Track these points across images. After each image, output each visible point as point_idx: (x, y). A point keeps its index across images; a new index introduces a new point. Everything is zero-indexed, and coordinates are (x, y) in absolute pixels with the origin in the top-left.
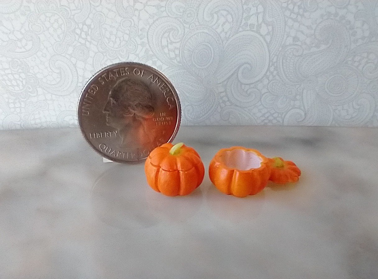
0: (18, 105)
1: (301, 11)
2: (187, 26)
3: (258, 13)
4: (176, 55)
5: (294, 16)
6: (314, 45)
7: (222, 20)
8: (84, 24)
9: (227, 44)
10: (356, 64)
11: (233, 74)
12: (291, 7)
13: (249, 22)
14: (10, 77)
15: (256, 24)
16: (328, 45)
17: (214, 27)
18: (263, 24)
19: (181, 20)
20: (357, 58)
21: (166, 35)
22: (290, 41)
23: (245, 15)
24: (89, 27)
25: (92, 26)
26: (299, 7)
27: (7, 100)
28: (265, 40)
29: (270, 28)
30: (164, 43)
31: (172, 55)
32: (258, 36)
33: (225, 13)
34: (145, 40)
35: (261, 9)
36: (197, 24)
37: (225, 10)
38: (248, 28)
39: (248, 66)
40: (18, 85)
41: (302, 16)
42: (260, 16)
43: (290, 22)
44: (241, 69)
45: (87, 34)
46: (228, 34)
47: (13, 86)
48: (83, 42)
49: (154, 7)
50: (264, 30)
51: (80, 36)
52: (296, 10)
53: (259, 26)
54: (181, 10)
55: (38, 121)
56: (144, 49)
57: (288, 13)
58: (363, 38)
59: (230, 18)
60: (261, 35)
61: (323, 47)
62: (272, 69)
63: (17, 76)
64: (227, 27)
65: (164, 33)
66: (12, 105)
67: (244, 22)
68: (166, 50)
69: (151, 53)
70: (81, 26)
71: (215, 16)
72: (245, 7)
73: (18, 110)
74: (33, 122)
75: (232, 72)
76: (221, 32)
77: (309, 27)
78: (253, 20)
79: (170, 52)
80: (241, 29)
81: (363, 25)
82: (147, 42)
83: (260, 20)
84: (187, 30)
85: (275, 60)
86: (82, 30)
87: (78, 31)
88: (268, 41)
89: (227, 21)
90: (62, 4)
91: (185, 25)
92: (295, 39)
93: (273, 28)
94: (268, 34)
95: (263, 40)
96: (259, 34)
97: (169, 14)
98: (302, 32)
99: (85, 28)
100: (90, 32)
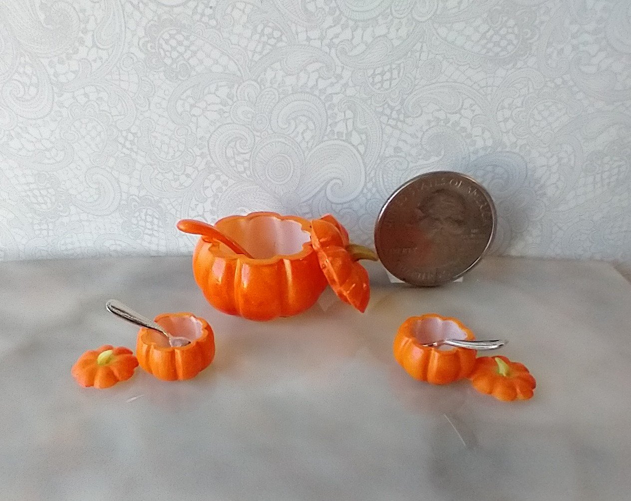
0: (44, 226)
1: (401, 116)
2: (258, 134)
3: (347, 119)
4: (245, 169)
5: (392, 122)
6: (421, 157)
7: (301, 128)
8: (129, 130)
9: (310, 155)
11: (319, 192)
12: (388, 111)
13: (336, 130)
14: (36, 192)
15: (345, 132)
16: (441, 157)
17: (292, 136)
18: (354, 133)
19: (250, 127)
21: (232, 144)
22: (390, 151)
23: (330, 121)
24: (134, 134)
25: (139, 134)
26: (399, 112)
27: (31, 221)
28: (358, 150)
29: (364, 137)
30: (230, 153)
31: (241, 168)
32: (349, 146)
33: (304, 119)
34: (205, 150)
35: (349, 114)
36: (270, 132)
37: (304, 115)
38: (336, 137)
39: (338, 181)
40: (45, 203)
41: (404, 122)
42: (350, 123)
43: (388, 130)
44: (329, 187)
45: (132, 143)
46: (310, 144)
47: (39, 204)
48: (128, 152)
49: (216, 113)
50: (355, 139)
51: (124, 146)
52: (394, 115)
53: (349, 134)
54: (250, 116)
55: (70, 247)
56: (204, 161)
57: (384, 119)
58: (485, 148)
59: (311, 125)
60: (353, 145)
62: (369, 185)
63: (44, 192)
64: (308, 135)
65: (229, 143)
66: (36, 227)
67: (328, 130)
68: (232, 162)
69: (213, 165)
70: (124, 134)
71: (293, 122)
72: (330, 112)
73: (45, 233)
74: (63, 248)
75: (318, 189)
76: (301, 141)
77: (413, 136)
78: (340, 128)
79: (238, 165)
80: (326, 138)
81: (483, 132)
82: (208, 153)
83: (350, 128)
84: (257, 139)
85: (372, 175)
86: (126, 138)
87: (121, 140)
88: (362, 152)
89: (308, 128)
90: (101, 109)
91: (255, 132)
92: (397, 149)
93: (367, 137)
94: (361, 143)
95: (355, 151)
96: (350, 143)
97: (235, 121)
98: (405, 141)
99: (130, 137)
100: (136, 141)
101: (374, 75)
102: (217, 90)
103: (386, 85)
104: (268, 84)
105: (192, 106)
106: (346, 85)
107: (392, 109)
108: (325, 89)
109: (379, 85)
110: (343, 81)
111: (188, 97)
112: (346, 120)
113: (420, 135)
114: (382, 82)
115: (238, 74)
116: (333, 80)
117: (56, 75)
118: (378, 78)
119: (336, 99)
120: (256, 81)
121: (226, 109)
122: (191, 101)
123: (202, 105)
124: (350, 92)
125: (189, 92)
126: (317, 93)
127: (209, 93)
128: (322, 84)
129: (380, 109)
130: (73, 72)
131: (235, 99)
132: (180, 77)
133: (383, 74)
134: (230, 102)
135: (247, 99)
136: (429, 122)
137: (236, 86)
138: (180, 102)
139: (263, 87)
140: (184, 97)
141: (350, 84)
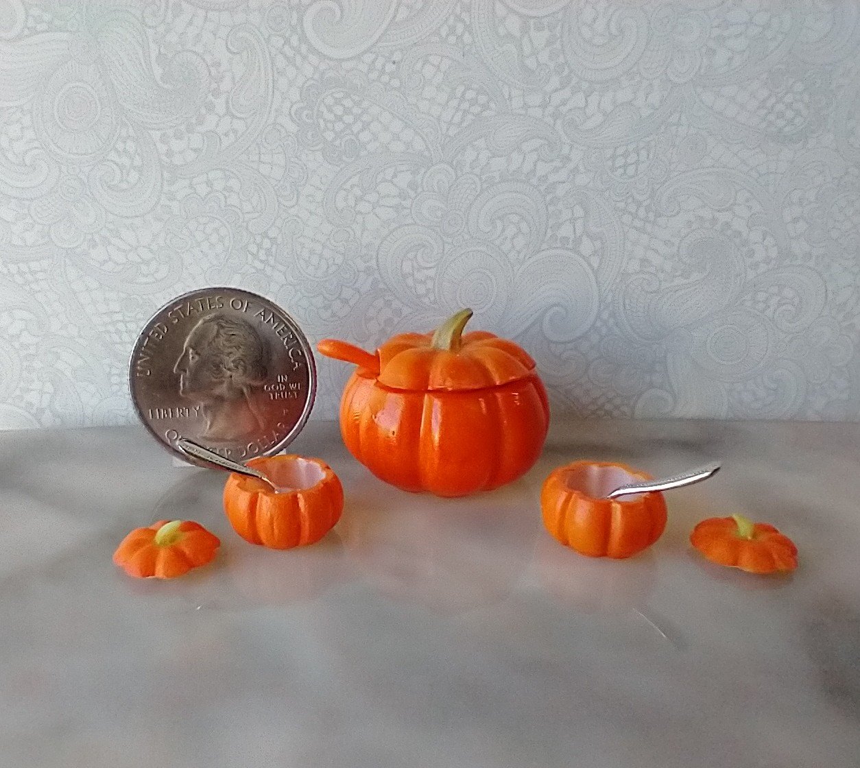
1: (651, 215)
2: (450, 240)
3: (575, 219)
4: (428, 290)
5: (638, 223)
6: (679, 273)
7: (511, 230)
8: (265, 235)
9: (520, 271)
10: (761, 306)
11: (533, 324)
12: (632, 208)
13: (560, 234)
14: (121, 326)
15: (572, 237)
16: (705, 274)
17: (497, 242)
18: (585, 238)
19: (438, 229)
20: (761, 296)
21: (411, 255)
22: (634, 266)
23: (551, 222)
24: (273, 240)
25: (279, 240)
26: (648, 209)
27: (108, 370)
28: (590, 265)
30: (407, 267)
32: (577, 258)
33: (515, 218)
34: (373, 262)
35: (579, 212)
36: (467, 237)
38: (558, 244)
39: (560, 310)
41: (654, 223)
42: (579, 224)
43: (633, 235)
44: (548, 316)
46: (521, 256)
48: (260, 266)
49: (391, 209)
50: (587, 247)
51: (255, 256)
52: (642, 213)
53: (578, 241)
54: (439, 213)
56: (371, 279)
57: (627, 219)
58: (768, 261)
59: (524, 227)
60: (584, 257)
61: (695, 276)
62: (605, 315)
64: (520, 242)
65: (407, 252)
67: (549, 233)
70: (258, 239)
71: (499, 223)
72: (551, 209)
75: (531, 321)
76: (510, 251)
77: (666, 243)
78: (566, 231)
80: (545, 246)
81: (764, 239)
82: (375, 267)
83: (580, 231)
84: (447, 247)
85: (609, 299)
86: (259, 246)
87: (253, 248)
88: (596, 265)
89: (520, 232)
90: (229, 203)
91: (445, 239)
92: (644, 261)
93: (602, 244)
94: (595, 253)
95: (585, 265)
96: (578, 253)
97: (418, 221)
98: (656, 251)
99: (267, 243)
100: (274, 250)
101: (613, 157)
102: (395, 176)
103: (631, 170)
104: (467, 169)
105: (358, 200)
106: (575, 171)
107: (639, 204)
108: (546, 177)
109: (621, 171)
110: (571, 166)
111: (352, 186)
112: (573, 220)
113: (676, 241)
114: (625, 166)
115: (426, 153)
116: (557, 163)
117: (170, 153)
118: (620, 162)
119: (560, 191)
120: (450, 164)
121: (407, 203)
122: (357, 191)
123: (372, 197)
124: (581, 179)
125: (355, 180)
126: (534, 181)
127: (385, 180)
128: (542, 169)
129: (622, 205)
130: (195, 150)
131: (420, 190)
132: (344, 158)
133: (626, 155)
134: (412, 194)
135: (436, 190)
136: (689, 223)
137: (423, 171)
138: (343, 193)
139: (459, 173)
140: (348, 186)
141: (581, 168)
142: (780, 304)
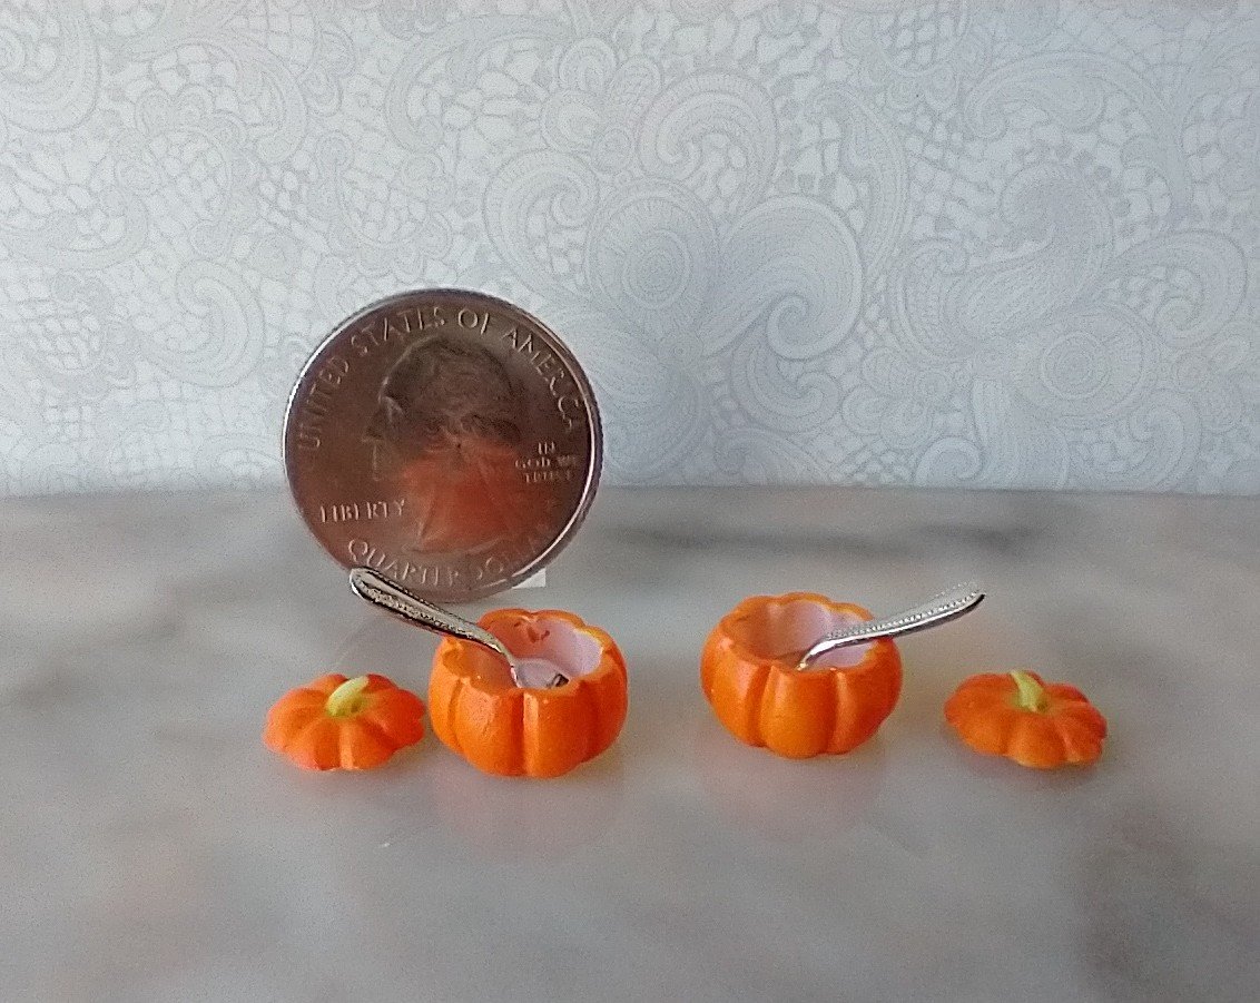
0: (72, 414)
1: (956, 137)
2: (606, 178)
3: (826, 143)
4: (572, 266)
5: (933, 153)
6: (1000, 241)
8: (287, 166)
9: (730, 235)
10: (1135, 301)
11: (751, 328)
12: (924, 124)
13: (798, 169)
14: (52, 324)
15: (819, 175)
16: (1044, 244)
17: (689, 183)
18: (842, 180)
19: (587, 159)
20: (1136, 284)
21: (542, 204)
22: (925, 227)
23: (783, 148)
24: (302, 175)
25: (313, 175)
26: (951, 126)
27: (38, 399)
28: (849, 225)
29: (864, 189)
30: (536, 225)
31: (561, 266)
32: (827, 212)
33: (721, 140)
34: (477, 218)
35: (832, 129)
36: (638, 173)
37: (721, 131)
38: (796, 188)
39: (796, 301)
40: (75, 354)
41: (960, 152)
42: (833, 149)
43: (924, 172)
44: (776, 314)
45: (295, 196)
46: (734, 204)
47: (59, 354)
48: (282, 221)
49: (505, 120)
50: (844, 194)
51: (274, 205)
52: (940, 133)
53: (829, 182)
54: (588, 130)
55: (135, 467)
56: (473, 250)
57: (914, 143)
58: (1151, 220)
59: (738, 159)
60: (837, 210)
61: (1028, 247)
62: (872, 314)
63: (71, 325)
64: (729, 183)
65: (537, 198)
66: (52, 415)
67: (779, 170)
68: (542, 251)
69: (493, 258)
70: (276, 173)
71: (693, 149)
72: (784, 123)
73: (72, 431)
74: (117, 469)
75: (747, 322)
76: (711, 200)
77: (982, 188)
78: (808, 164)
79: (555, 259)
80: (771, 191)
81: (1149, 181)
82: (481, 225)
83: (832, 166)
85: (880, 287)
86: (280, 186)
87: (268, 189)
88: (859, 227)
89: (729, 165)
90: (219, 107)
91: (599, 174)
92: (942, 221)
93: (871, 188)
94: (858, 205)
95: (841, 225)
96: (829, 204)
97: (554, 146)
98: (961, 201)
99: (291, 181)
100: (304, 193)
101: (894, 30)
102: (509, 59)
103: (924, 55)
104: (637, 48)
105: (447, 102)
106: (825, 55)
107: (936, 117)
108: (775, 63)
109: (906, 55)
110: (819, 45)
111: (436, 79)
112: (822, 145)
113: (997, 184)
114: (914, 46)
115: (563, 18)
116: (797, 40)
118: (905, 38)
119: (801, 91)
120: (605, 37)
121: (532, 110)
122: (444, 88)
123: (470, 99)
124: (836, 72)
125: (439, 66)
126: (754, 72)
127: (491, 68)
128: (769, 50)
129: (906, 118)
131: (553, 86)
132: (418, 25)
133: (916, 25)
134: (541, 93)
135: (583, 86)
136: (1021, 153)
137: (558, 51)
138: (417, 92)
139: (623, 57)
140: (426, 78)
141: (837, 51)
142: (1166, 298)
